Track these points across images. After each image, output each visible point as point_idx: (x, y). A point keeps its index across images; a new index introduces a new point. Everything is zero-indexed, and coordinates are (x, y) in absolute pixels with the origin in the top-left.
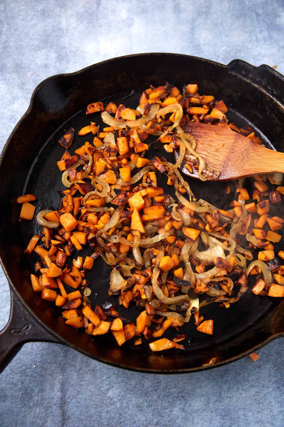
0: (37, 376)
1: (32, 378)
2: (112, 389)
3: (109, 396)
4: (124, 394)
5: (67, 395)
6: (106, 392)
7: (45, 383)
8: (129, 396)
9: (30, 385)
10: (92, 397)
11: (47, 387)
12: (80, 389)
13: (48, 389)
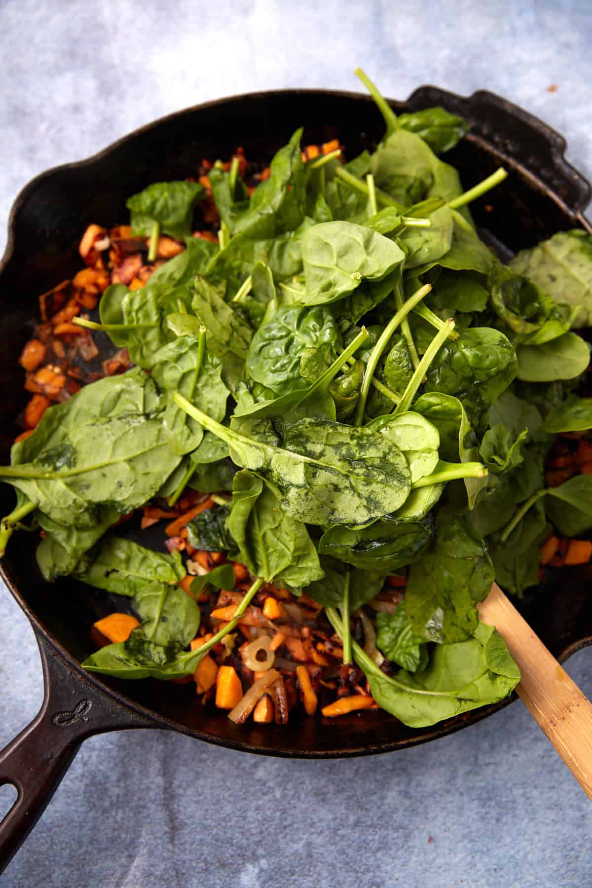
0: (112, 749)
1: (102, 753)
2: (264, 764)
3: (258, 778)
4: (287, 772)
5: (174, 781)
6: (253, 770)
7: (129, 761)
8: (297, 774)
9: (101, 768)
10: (225, 782)
11: (134, 769)
12: (200, 769)
13: (136, 771)
